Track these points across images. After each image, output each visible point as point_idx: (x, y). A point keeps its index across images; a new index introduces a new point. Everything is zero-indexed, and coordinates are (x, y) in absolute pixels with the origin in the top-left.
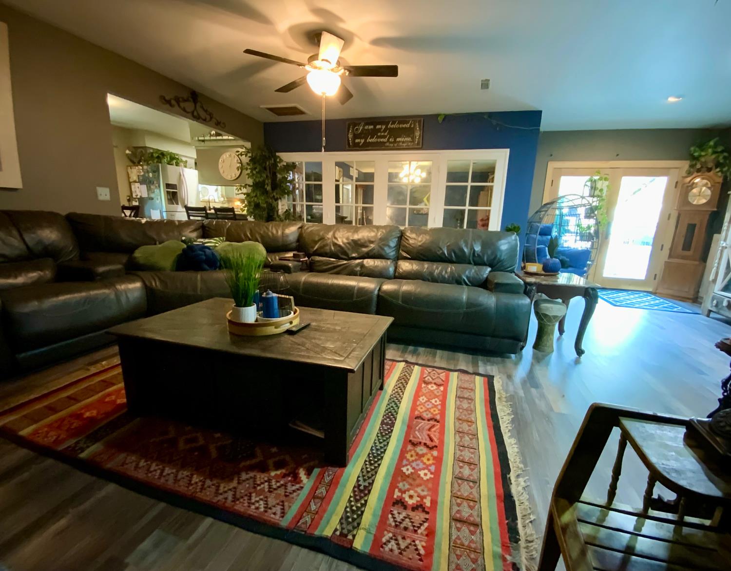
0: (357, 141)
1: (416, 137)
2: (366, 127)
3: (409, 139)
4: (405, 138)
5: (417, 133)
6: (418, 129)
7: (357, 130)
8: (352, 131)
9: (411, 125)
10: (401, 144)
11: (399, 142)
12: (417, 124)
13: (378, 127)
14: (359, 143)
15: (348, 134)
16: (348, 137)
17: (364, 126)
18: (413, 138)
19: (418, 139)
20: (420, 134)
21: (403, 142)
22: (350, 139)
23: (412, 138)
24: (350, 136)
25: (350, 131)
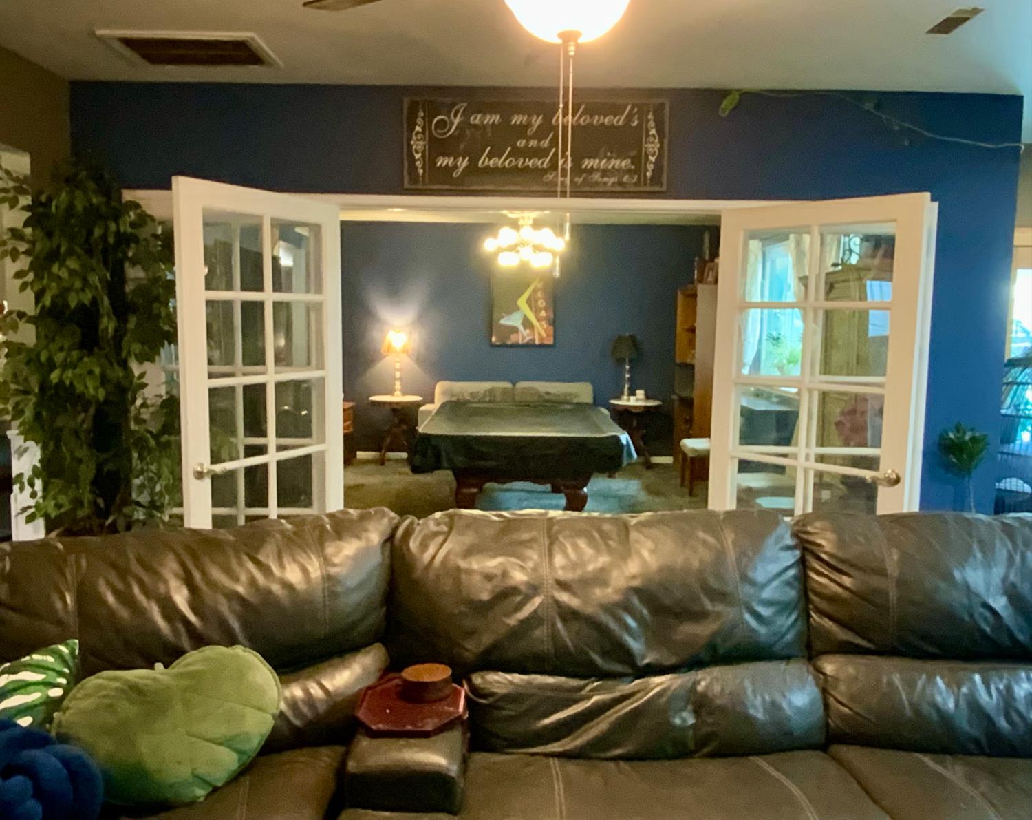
0: (442, 161)
1: (647, 159)
2: (476, 119)
3: (625, 163)
4: (609, 159)
5: (649, 145)
6: (653, 132)
7: (441, 124)
8: (424, 128)
9: (629, 118)
10: (596, 177)
11: (592, 170)
12: (650, 116)
13: (517, 119)
14: (448, 170)
15: (410, 139)
16: (410, 146)
17: (466, 114)
18: (638, 161)
19: (655, 163)
20: (661, 149)
21: (605, 173)
22: (417, 156)
23: (636, 160)
24: (418, 145)
25: (418, 129)
